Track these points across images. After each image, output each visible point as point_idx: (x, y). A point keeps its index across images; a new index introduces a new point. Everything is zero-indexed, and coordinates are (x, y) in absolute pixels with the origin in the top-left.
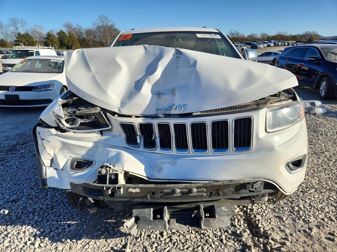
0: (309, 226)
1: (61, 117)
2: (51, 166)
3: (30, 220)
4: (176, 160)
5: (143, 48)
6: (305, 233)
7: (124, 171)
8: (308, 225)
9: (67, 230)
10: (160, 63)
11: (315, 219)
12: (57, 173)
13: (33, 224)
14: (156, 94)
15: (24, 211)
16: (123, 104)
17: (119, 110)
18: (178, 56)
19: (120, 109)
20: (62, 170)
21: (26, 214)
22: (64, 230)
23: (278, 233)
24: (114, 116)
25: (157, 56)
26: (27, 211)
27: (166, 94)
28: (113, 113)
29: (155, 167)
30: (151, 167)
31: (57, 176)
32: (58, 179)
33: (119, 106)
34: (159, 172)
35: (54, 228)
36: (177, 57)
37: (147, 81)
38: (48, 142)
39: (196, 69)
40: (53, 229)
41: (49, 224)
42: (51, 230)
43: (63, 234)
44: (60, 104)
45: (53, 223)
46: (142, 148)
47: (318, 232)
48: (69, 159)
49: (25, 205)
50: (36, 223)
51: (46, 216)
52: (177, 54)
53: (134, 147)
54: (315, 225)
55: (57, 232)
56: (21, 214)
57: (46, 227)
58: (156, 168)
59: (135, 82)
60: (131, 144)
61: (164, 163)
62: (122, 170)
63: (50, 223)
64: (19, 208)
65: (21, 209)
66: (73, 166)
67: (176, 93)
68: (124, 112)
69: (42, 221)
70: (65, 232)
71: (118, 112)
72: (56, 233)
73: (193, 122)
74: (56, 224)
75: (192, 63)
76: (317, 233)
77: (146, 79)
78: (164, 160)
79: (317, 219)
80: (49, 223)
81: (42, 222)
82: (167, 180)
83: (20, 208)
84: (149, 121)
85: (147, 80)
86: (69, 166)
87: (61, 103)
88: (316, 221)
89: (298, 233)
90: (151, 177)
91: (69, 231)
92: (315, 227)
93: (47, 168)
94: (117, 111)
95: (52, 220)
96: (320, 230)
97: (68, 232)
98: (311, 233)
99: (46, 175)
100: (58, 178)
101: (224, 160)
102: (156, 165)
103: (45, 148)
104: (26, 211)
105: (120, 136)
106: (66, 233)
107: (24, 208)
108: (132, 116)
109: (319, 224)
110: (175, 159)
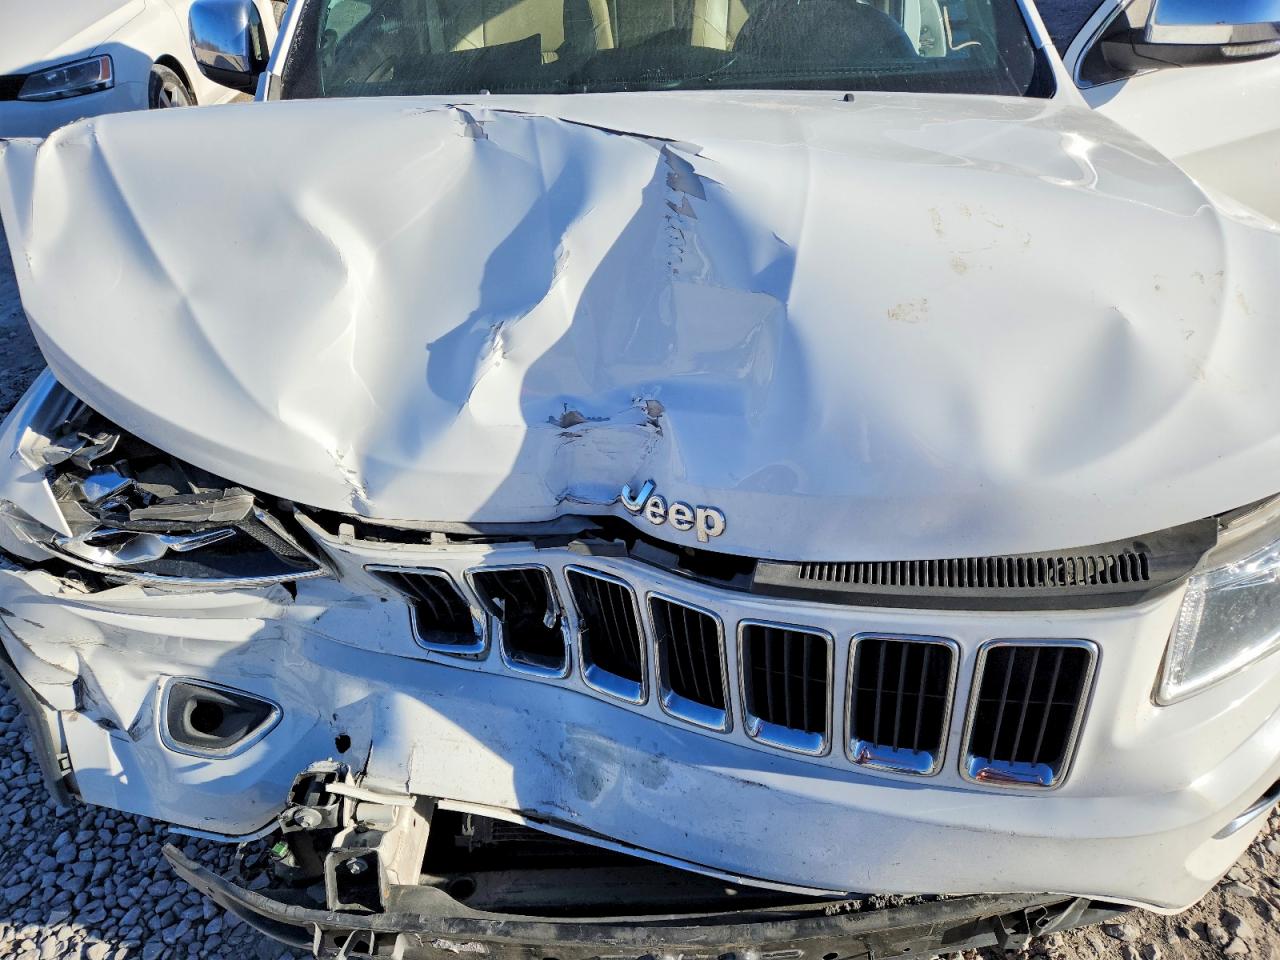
0: (1224, 902)
1: (53, 532)
2: (81, 709)
3: (59, 869)
4: (665, 762)
5: (460, 127)
6: (1205, 946)
7: (412, 795)
8: (1222, 895)
9: (214, 927)
10: (567, 242)
11: (1254, 864)
12: (113, 745)
13: (75, 891)
14: (551, 419)
15: (34, 814)
16: (373, 471)
17: (356, 502)
18: (677, 197)
19: (362, 495)
20: (135, 731)
21: (43, 830)
22: (201, 928)
23: (1091, 945)
24: (334, 531)
25: (548, 186)
26: (45, 811)
27: (608, 419)
28: (331, 520)
29: (564, 759)
30: (544, 756)
31: (116, 767)
32: (124, 779)
33: (356, 482)
34: (585, 795)
35: (161, 914)
36: (672, 206)
37: (499, 353)
38: (34, 624)
39: (789, 307)
40: (155, 924)
41: (136, 896)
42: (149, 929)
43: (198, 953)
44: (35, 467)
45: (156, 890)
46: (497, 659)
47: (1261, 935)
48: (155, 687)
49: (38, 781)
50: (86, 890)
51: (127, 847)
52: (671, 183)
53: (458, 656)
54: (1252, 899)
55: (170, 940)
56: (25, 831)
57: (127, 910)
58: (567, 765)
59: (430, 347)
60: (441, 642)
61: (606, 756)
62: (404, 790)
63: (142, 891)
64: (12, 793)
65: (22, 801)
66: (179, 723)
67: (666, 420)
68: (383, 513)
69: (111, 872)
70: (205, 938)
71: (356, 512)
72: (168, 946)
73: (755, 620)
74: (166, 896)
75: (762, 261)
76: (1257, 941)
77: (490, 337)
78: (603, 742)
79: (1260, 863)
80: (135, 892)
81: (108, 883)
82: (620, 846)
83: (16, 799)
84: (520, 557)
85: (499, 341)
86: (161, 724)
87: (36, 461)
88: (1257, 876)
89: (1174, 939)
90: (543, 810)
91: (220, 934)
92: (1249, 907)
93: (65, 717)
94: (347, 508)
95: (151, 875)
96: (1269, 927)
97: (219, 941)
98: (1228, 945)
99: (65, 749)
100: (121, 774)
101: (908, 820)
102: (567, 747)
103: (27, 647)
104: (41, 811)
105: (384, 600)
106: (208, 945)
107: (33, 793)
108: (433, 535)
109: (1268, 890)
110: (662, 755)
